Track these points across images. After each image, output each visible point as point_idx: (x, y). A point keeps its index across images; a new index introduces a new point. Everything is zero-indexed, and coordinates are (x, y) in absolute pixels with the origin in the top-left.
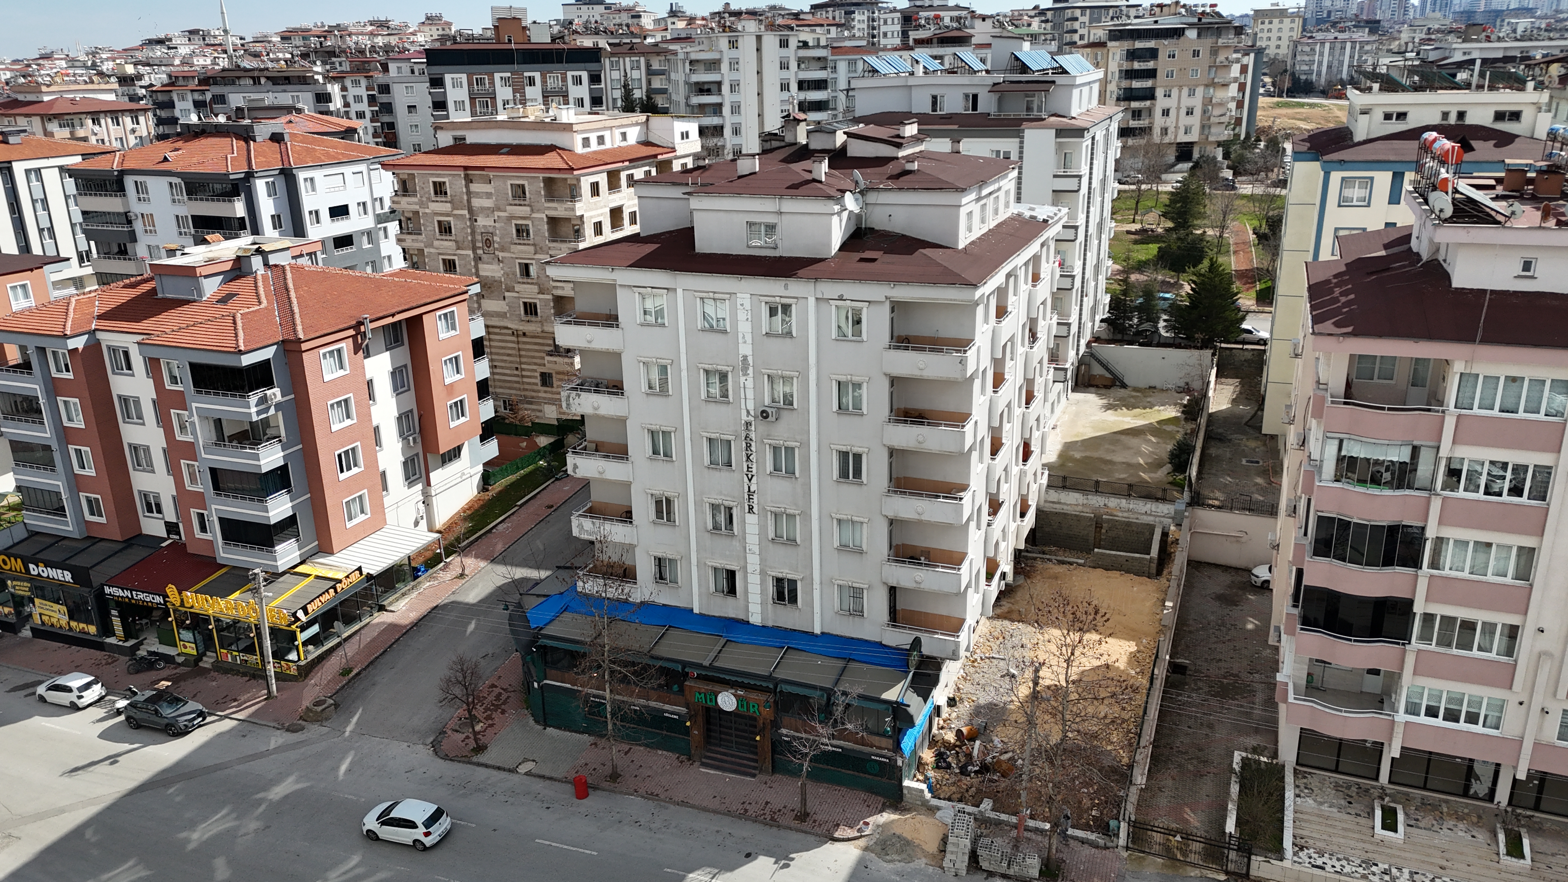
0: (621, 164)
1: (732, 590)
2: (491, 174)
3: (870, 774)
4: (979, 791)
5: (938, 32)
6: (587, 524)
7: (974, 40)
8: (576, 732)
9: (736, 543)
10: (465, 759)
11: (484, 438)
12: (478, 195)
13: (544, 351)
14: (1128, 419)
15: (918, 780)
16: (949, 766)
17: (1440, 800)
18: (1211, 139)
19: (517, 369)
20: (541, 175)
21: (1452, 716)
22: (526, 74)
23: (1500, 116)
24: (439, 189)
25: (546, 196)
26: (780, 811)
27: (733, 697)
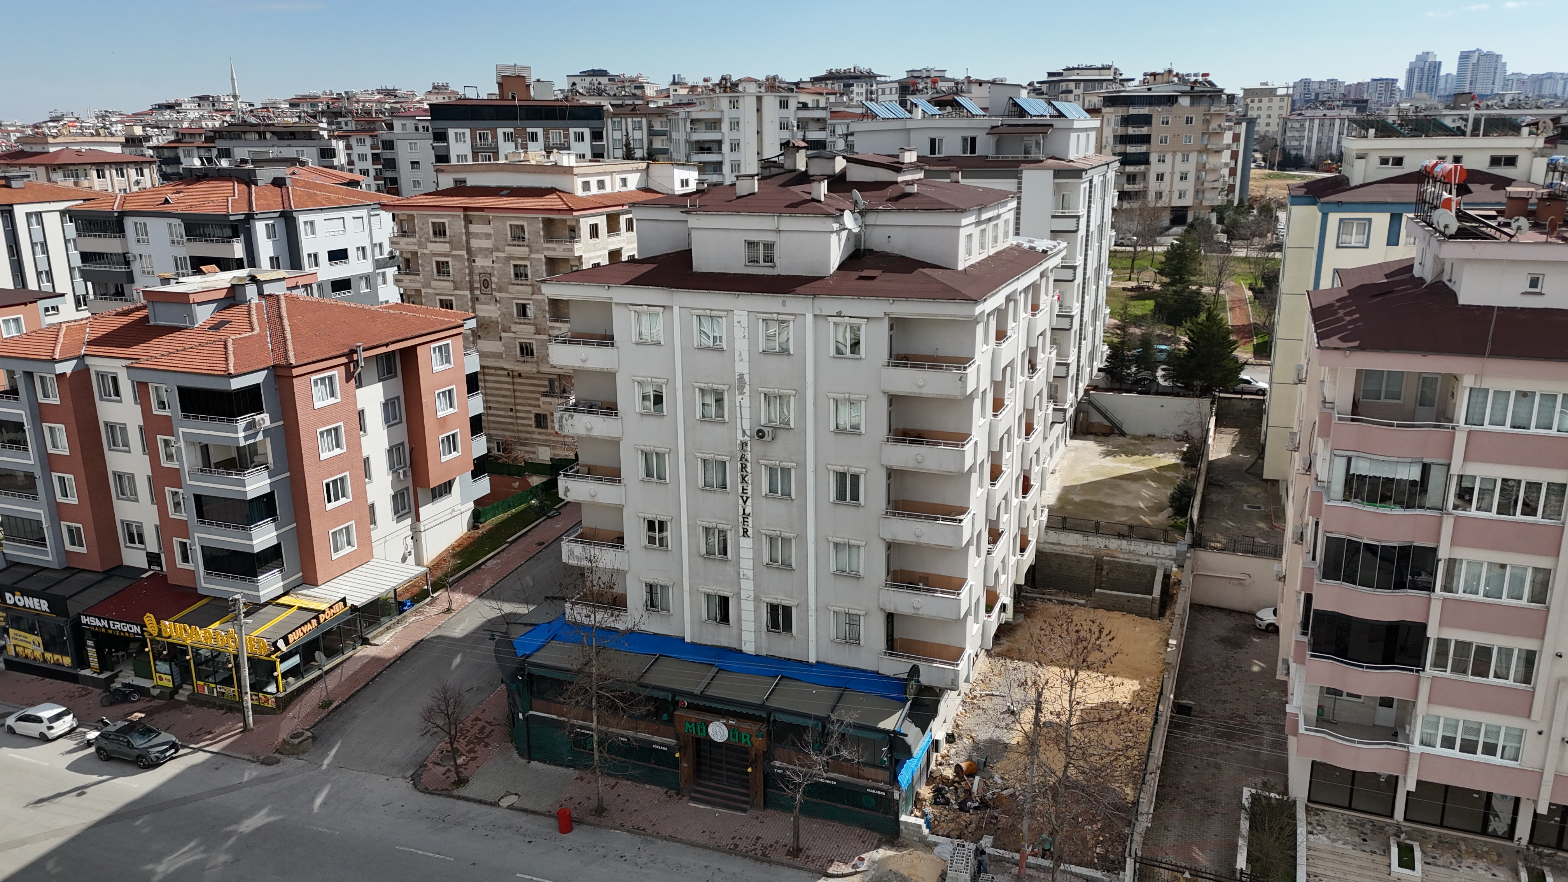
0: (620, 208)
1: (725, 618)
2: (491, 215)
3: (866, 808)
4: (978, 828)
5: (935, 96)
6: (578, 549)
8: (561, 765)
9: (729, 569)
10: (445, 793)
11: (476, 474)
12: (477, 236)
13: (539, 392)
14: (1127, 465)
15: (916, 816)
16: (947, 802)
17: (1458, 838)
18: (1205, 203)
19: (511, 410)
20: (541, 216)
21: (1469, 747)
22: (529, 130)
23: (1495, 161)
24: (440, 231)
25: (544, 237)
26: (771, 846)
27: (724, 727)
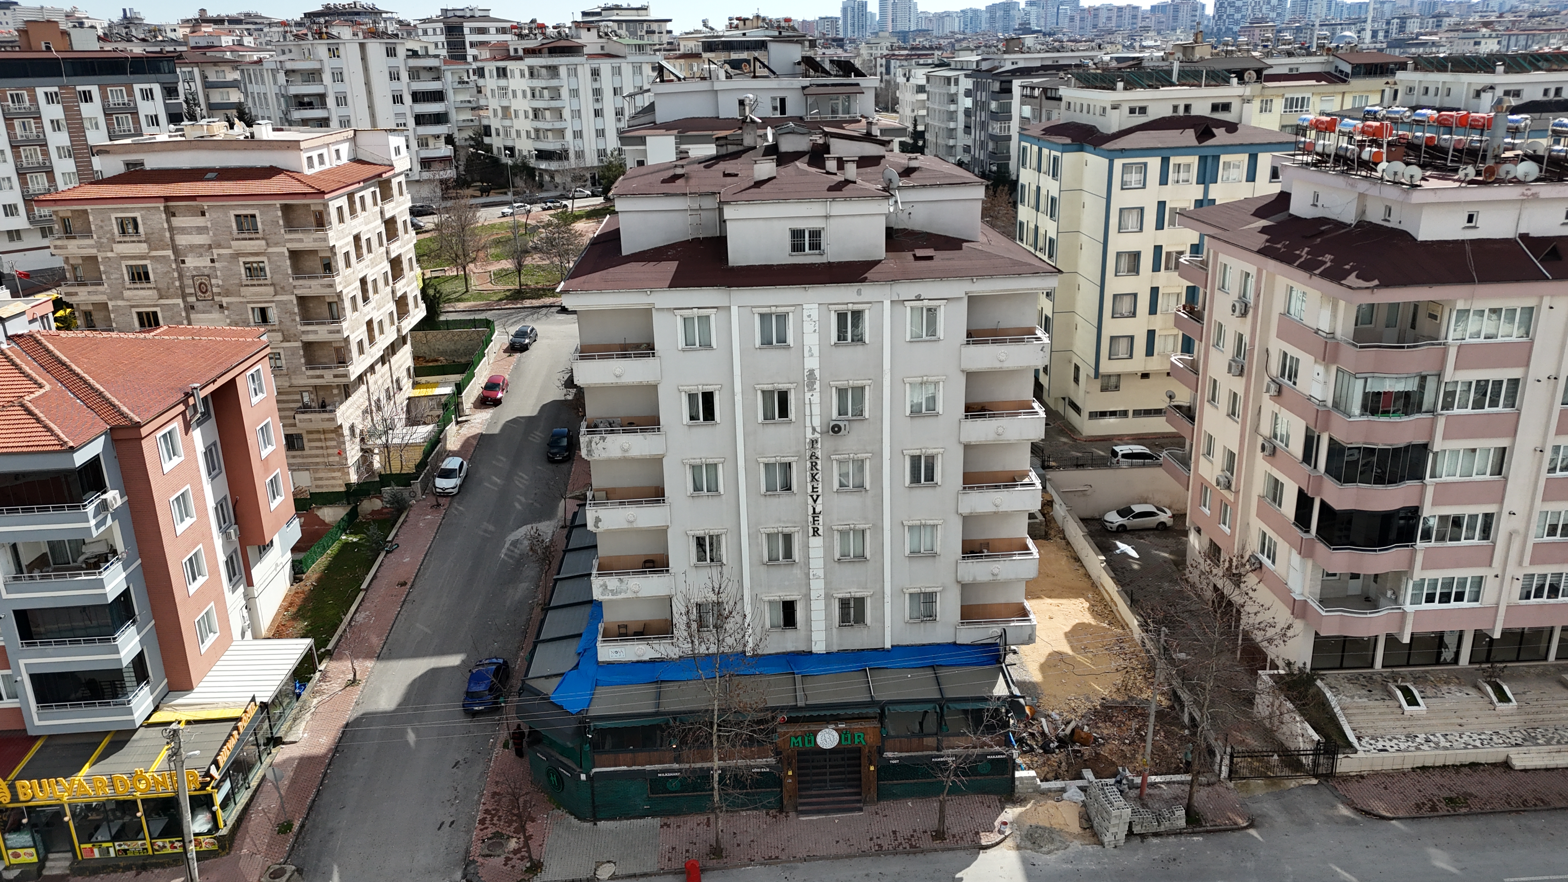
1: (791, 623)
3: (981, 775)
4: (1069, 765)
5: (545, 41)
6: (612, 582)
7: (586, 50)
8: (635, 818)
9: (797, 572)
12: (184, 230)
13: (292, 409)
16: (1032, 749)
17: (1423, 672)
20: (278, 203)
23: (1215, 108)
24: (129, 228)
25: (285, 226)
26: (912, 836)
27: (834, 733)
